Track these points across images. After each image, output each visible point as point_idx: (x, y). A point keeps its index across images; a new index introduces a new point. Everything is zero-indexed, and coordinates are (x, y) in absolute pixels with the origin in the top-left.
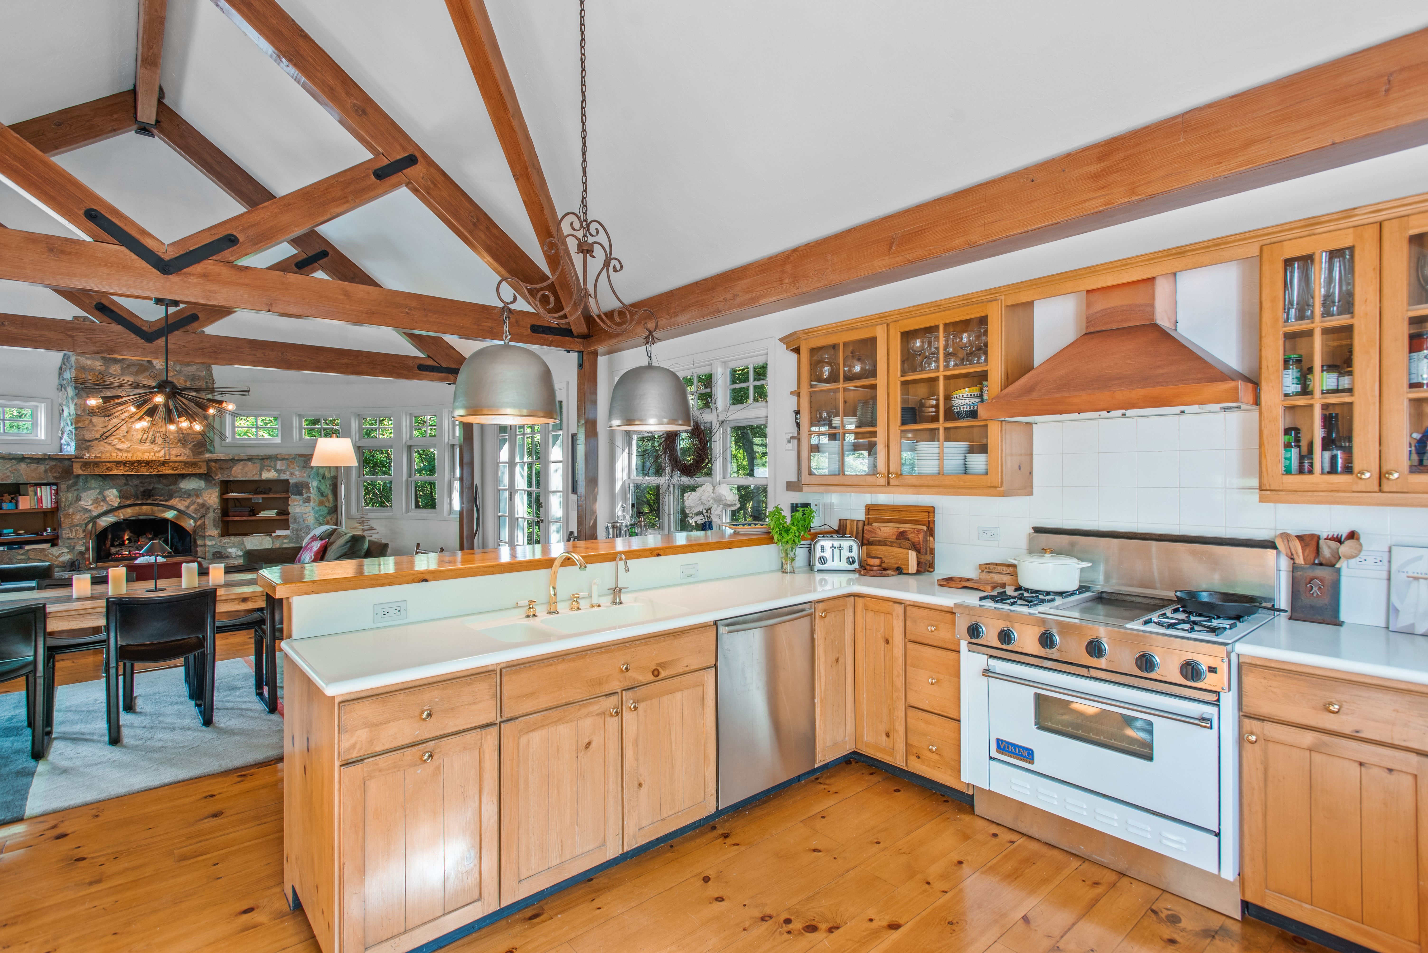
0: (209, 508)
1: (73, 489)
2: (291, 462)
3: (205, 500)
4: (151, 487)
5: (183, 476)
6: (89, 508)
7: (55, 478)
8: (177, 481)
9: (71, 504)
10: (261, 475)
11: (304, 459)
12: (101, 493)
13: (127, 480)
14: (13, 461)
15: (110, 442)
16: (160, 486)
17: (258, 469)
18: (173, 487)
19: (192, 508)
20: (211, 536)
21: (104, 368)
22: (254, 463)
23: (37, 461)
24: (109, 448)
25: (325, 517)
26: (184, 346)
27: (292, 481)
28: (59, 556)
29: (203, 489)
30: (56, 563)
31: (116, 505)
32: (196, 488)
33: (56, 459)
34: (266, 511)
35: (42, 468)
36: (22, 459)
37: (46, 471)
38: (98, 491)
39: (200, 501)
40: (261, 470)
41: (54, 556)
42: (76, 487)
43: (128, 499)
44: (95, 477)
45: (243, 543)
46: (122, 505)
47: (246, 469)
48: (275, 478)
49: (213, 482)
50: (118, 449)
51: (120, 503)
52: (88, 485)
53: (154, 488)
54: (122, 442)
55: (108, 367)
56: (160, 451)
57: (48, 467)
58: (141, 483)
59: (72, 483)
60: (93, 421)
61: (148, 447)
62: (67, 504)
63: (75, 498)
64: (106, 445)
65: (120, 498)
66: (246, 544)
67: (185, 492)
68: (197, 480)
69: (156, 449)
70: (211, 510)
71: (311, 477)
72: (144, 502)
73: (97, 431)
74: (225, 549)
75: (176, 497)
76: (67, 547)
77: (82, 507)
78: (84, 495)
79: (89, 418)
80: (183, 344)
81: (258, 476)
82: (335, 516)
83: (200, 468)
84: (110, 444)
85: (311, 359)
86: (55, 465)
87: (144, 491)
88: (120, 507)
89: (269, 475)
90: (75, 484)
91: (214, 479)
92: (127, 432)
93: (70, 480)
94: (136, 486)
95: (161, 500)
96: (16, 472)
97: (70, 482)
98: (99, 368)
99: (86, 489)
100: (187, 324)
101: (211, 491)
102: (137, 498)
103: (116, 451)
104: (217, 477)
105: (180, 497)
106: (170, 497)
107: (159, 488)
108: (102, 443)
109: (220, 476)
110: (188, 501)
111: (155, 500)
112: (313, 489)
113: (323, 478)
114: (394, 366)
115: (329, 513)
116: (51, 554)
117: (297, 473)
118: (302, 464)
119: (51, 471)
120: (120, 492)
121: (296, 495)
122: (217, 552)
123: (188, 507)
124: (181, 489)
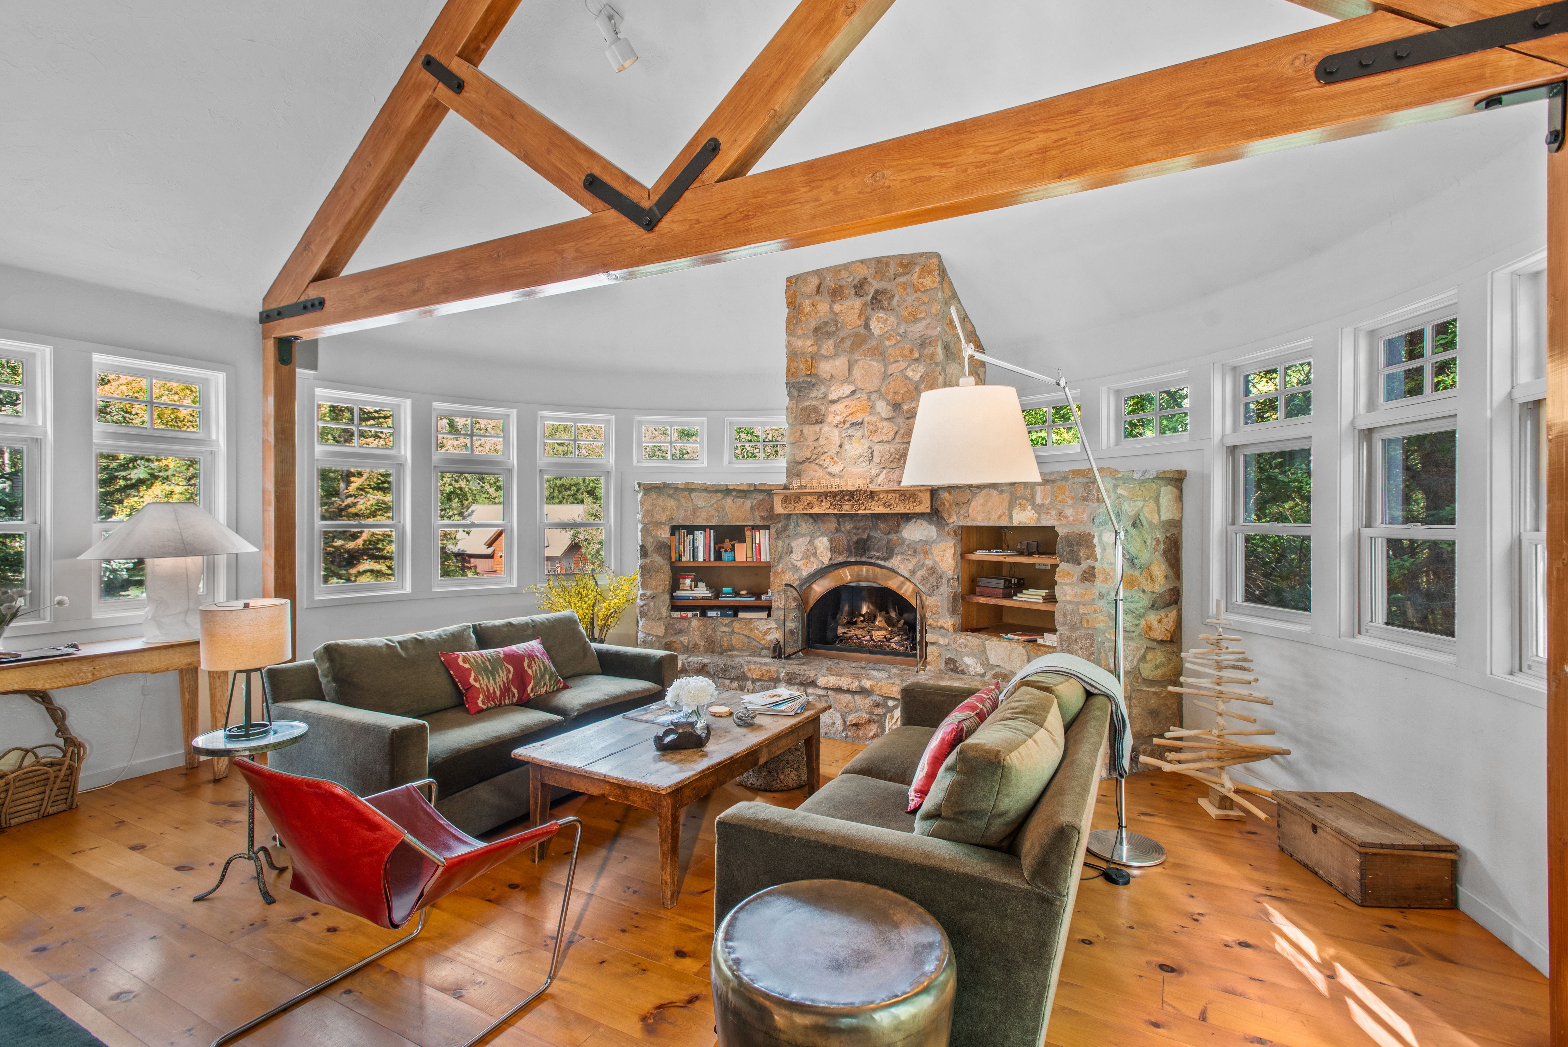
0: (941, 577)
1: (783, 535)
2: (1059, 489)
3: (935, 562)
4: (865, 536)
5: (907, 517)
6: (799, 564)
7: (763, 518)
8: (898, 526)
9: (781, 557)
10: (1011, 517)
11: (1085, 480)
12: (811, 542)
13: (839, 524)
14: (719, 494)
15: (822, 463)
16: (876, 534)
17: (1006, 504)
18: (893, 536)
19: (921, 573)
20: (942, 627)
21: (815, 347)
22: (1002, 492)
23: (742, 494)
24: (820, 473)
25: (1141, 616)
26: (698, 221)
27: (1061, 531)
28: (766, 633)
29: (934, 541)
30: (763, 642)
31: (826, 562)
32: (924, 539)
33: (764, 491)
34: (1031, 591)
35: (748, 503)
36: (727, 491)
37: (752, 508)
38: (808, 539)
39: (929, 562)
40: (1011, 508)
41: (760, 632)
42: (787, 533)
43: (840, 553)
44: (806, 517)
45: (984, 651)
46: (833, 562)
47: (990, 504)
48: (1033, 524)
49: (947, 529)
50: (830, 474)
51: (831, 559)
52: (799, 529)
53: (869, 537)
54: (835, 462)
55: (820, 346)
56: (878, 475)
57: (755, 502)
58: (855, 528)
59: (782, 527)
60: (805, 431)
61: (865, 469)
62: (776, 558)
63: (785, 550)
64: (817, 468)
65: (831, 551)
66: (988, 652)
67: (909, 545)
68: (925, 525)
69: (874, 472)
70: (944, 581)
71: (1097, 521)
72: (858, 559)
73: (807, 446)
74: (961, 656)
75: (897, 554)
76: (777, 621)
77: (792, 563)
78: (794, 544)
79: (800, 427)
80: (695, 217)
81: (1007, 518)
82: (1173, 615)
83: (920, 503)
84: (821, 466)
85: (942, 166)
86: (763, 500)
87: (857, 542)
88: (834, 567)
89: (1023, 517)
90: (786, 527)
91: (948, 524)
92: (840, 446)
93: (780, 522)
94: (849, 532)
95: (878, 558)
96: (721, 509)
97: (780, 525)
98: (810, 349)
99: (797, 535)
100: (701, 170)
101: (943, 545)
102: (850, 554)
103: (828, 477)
104: (951, 521)
105: (903, 554)
106: (890, 553)
107: (876, 538)
108: (813, 465)
109: (954, 518)
110: (914, 561)
111: (871, 558)
112: (1104, 549)
113: (1134, 525)
114: (1210, 103)
115: (1153, 607)
116: (757, 629)
117: (1069, 512)
118: (1081, 492)
119: (758, 508)
120: (831, 541)
121: (1068, 562)
122: (950, 659)
123: (913, 572)
124: (903, 540)
